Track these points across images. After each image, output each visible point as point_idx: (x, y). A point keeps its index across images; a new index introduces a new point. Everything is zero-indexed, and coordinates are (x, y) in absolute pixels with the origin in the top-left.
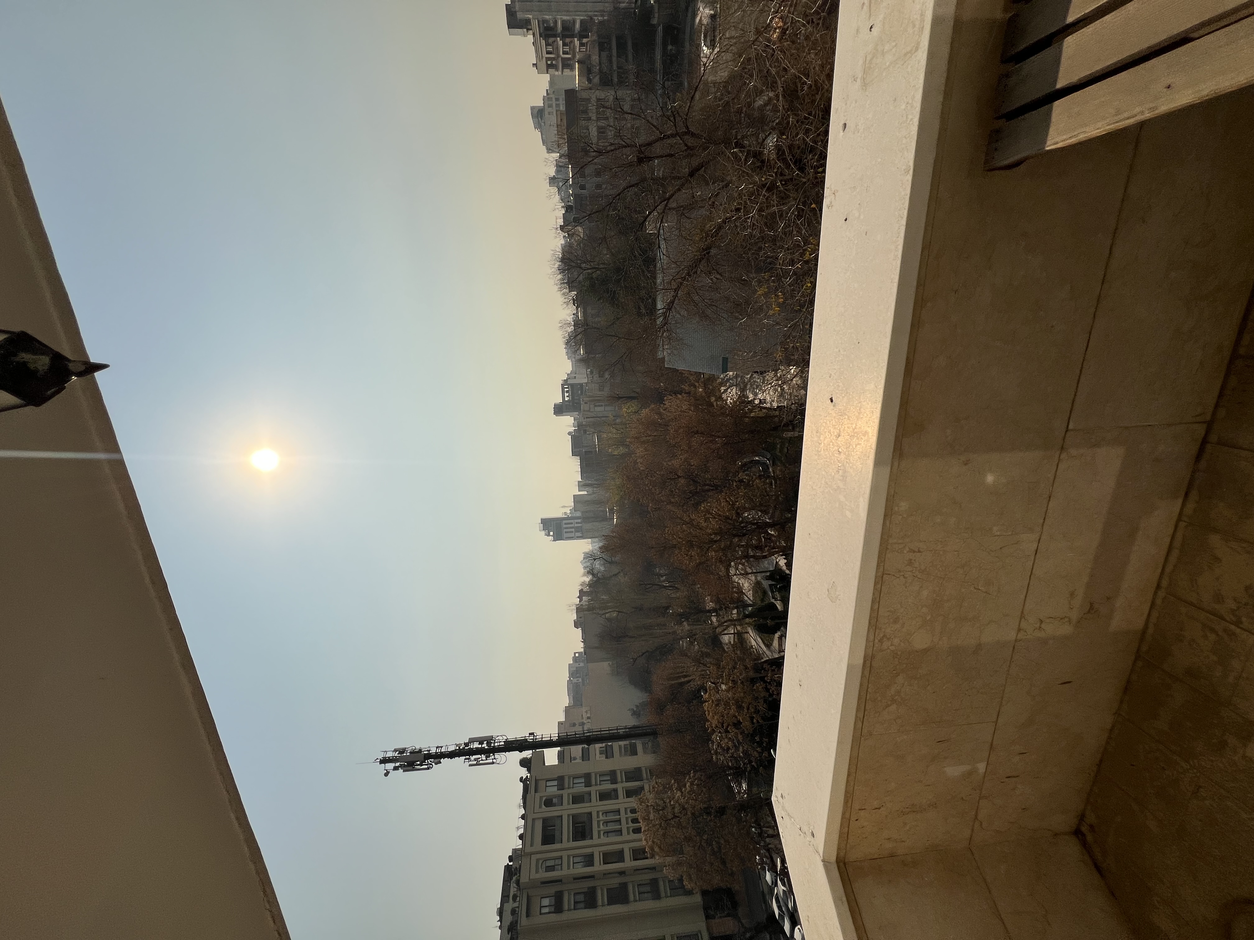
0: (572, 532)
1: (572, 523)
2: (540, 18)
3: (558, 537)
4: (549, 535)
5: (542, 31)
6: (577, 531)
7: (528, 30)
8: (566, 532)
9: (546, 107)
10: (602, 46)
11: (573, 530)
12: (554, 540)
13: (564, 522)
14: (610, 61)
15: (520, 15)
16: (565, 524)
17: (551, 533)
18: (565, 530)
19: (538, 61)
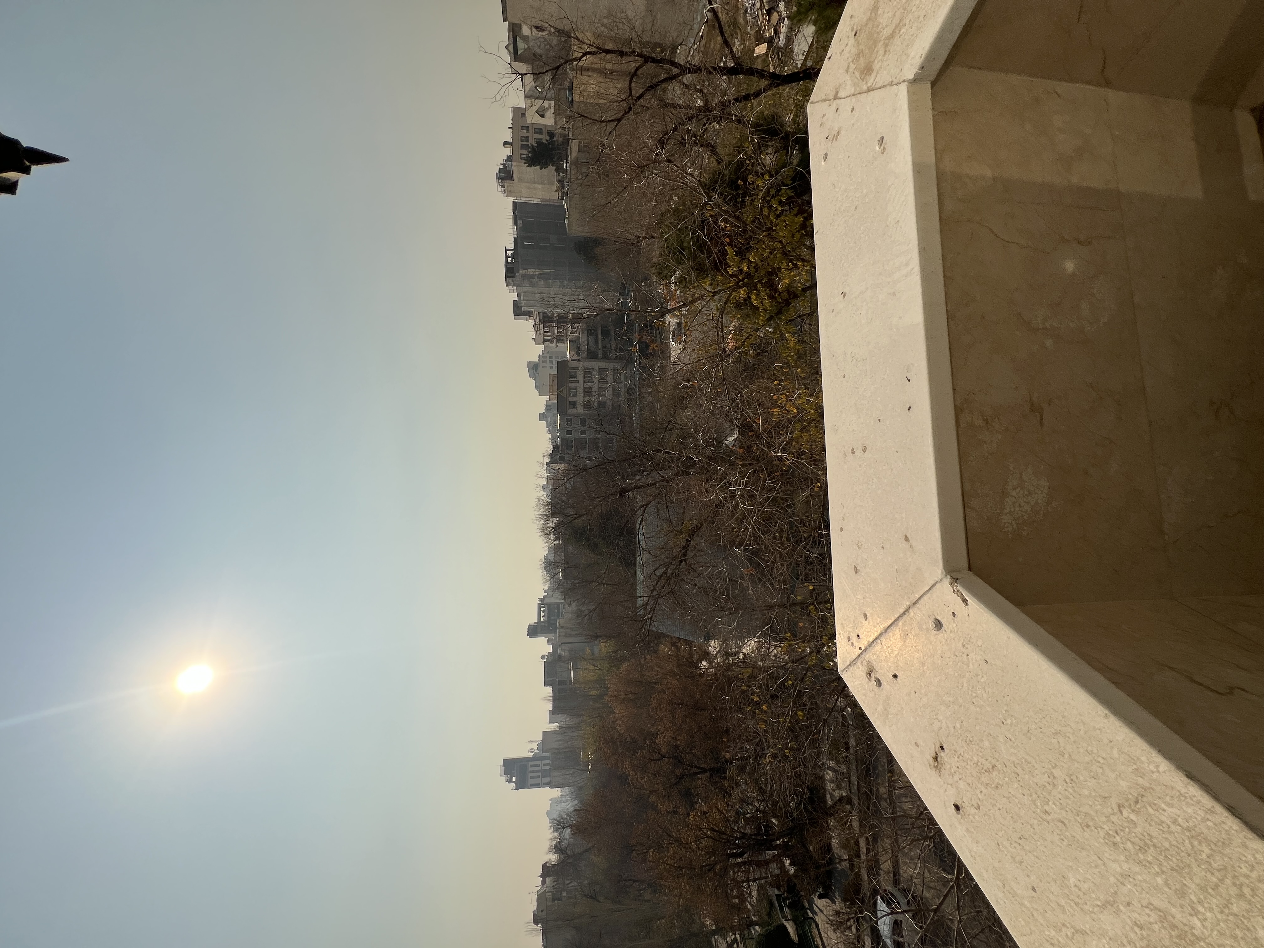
0: (538, 777)
1: (538, 766)
2: (540, 311)
3: (521, 785)
4: (510, 781)
5: (541, 318)
6: (543, 776)
7: (530, 316)
8: (532, 778)
9: (541, 362)
10: (590, 332)
11: (540, 774)
12: (517, 788)
13: (530, 763)
14: (596, 342)
15: (525, 309)
16: (532, 766)
17: (514, 779)
18: (530, 775)
19: (537, 337)
